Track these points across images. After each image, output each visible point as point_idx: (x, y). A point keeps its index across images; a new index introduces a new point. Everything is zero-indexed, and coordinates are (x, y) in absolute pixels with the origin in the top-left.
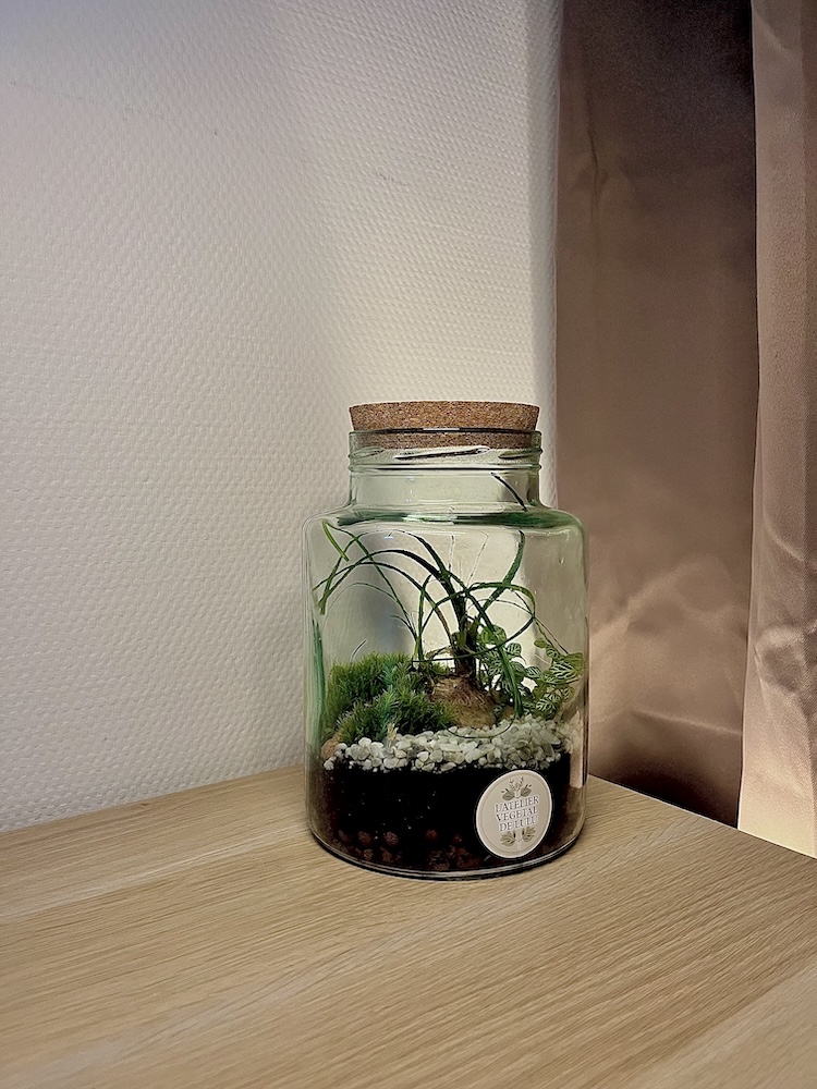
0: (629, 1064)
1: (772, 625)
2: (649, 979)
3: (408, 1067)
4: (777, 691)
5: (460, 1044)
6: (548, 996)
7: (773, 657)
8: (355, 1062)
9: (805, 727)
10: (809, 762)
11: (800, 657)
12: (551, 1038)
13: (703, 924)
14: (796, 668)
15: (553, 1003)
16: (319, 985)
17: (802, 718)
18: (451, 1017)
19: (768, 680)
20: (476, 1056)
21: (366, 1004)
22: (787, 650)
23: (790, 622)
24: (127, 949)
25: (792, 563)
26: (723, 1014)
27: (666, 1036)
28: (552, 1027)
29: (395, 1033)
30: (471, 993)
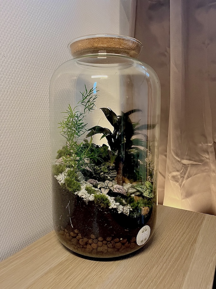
0: (192, 245)
1: (174, 171)
4: (175, 183)
5: (170, 248)
7: (174, 177)
8: (159, 254)
9: (180, 188)
10: (181, 194)
11: (179, 177)
14: (179, 179)
17: (179, 187)
18: (165, 245)
19: (172, 181)
22: (177, 176)
23: (178, 171)
25: (178, 161)
26: (197, 236)
27: (193, 240)
28: (179, 243)
29: (160, 249)
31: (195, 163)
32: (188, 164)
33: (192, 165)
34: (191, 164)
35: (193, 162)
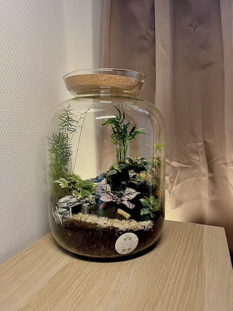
0: (199, 266)
2: (185, 250)
3: (170, 280)
5: (173, 273)
6: (175, 259)
8: (161, 283)
12: (184, 266)
13: (181, 239)
15: (177, 260)
16: (136, 272)
18: (165, 269)
20: (178, 274)
21: (149, 272)
24: (85, 281)
26: (201, 253)
27: (198, 260)
28: (182, 264)
29: (161, 275)
30: (163, 263)
31: (184, 166)
32: (178, 167)
33: (182, 168)
34: (180, 167)
35: (182, 164)
